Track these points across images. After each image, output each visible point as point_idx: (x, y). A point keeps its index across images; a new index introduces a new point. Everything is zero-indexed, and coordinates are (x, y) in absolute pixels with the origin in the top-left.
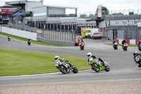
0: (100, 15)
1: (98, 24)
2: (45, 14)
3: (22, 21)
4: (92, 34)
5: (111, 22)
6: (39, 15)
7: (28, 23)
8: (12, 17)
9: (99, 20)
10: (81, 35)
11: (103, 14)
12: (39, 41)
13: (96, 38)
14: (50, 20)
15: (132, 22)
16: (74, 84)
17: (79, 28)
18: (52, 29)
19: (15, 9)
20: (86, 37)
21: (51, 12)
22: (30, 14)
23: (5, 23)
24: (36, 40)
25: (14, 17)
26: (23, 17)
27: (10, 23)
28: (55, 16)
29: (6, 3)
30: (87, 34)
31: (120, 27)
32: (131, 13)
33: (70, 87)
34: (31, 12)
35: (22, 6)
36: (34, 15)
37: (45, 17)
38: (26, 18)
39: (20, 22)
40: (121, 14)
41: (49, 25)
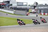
0: (35, 5)
1: (34, 8)
2: (16, 5)
3: (9, 7)
4: (32, 11)
5: (39, 7)
6: (14, 5)
7: (11, 8)
8: (5, 6)
9: (35, 7)
10: (29, 12)
11: (36, 4)
12: (14, 14)
13: (34, 13)
14: (18, 7)
15: (46, 7)
16: (26, 29)
17: (28, 9)
18: (19, 10)
19: (6, 3)
20: (30, 12)
21: (18, 4)
22: (11, 5)
23: (3, 8)
24: (13, 13)
25: (6, 6)
26: (9, 6)
27: (4, 8)
28: (20, 5)
29: (3, 1)
30: (31, 12)
31: (42, 9)
32: (46, 4)
33: (25, 29)
34: (12, 4)
35: (9, 2)
36: (13, 5)
37: (16, 6)
38: (10, 6)
39: (8, 7)
40: (42, 4)
41: (18, 8)
